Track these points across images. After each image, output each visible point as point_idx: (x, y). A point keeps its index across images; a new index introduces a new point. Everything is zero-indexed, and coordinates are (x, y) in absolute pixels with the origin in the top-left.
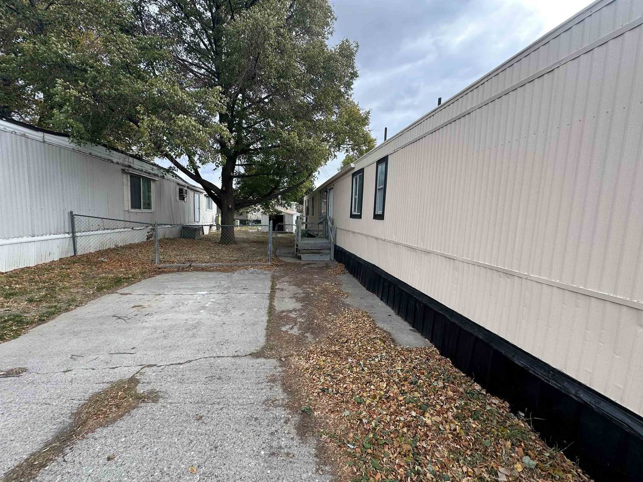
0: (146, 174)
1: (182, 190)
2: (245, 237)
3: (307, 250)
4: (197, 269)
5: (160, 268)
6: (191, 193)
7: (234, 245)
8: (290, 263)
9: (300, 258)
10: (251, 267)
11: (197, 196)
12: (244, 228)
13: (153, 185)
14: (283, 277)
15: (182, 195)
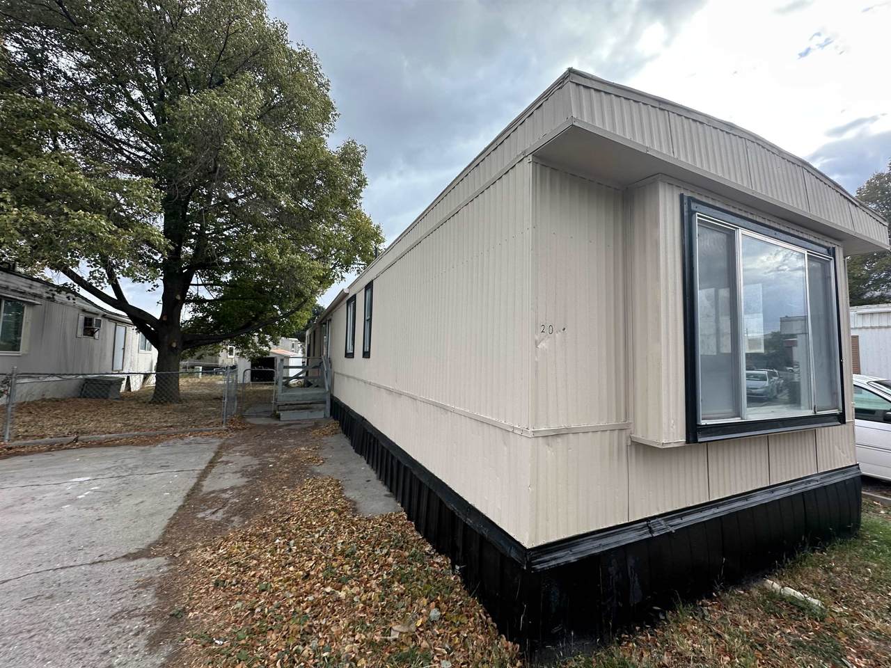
0: (15, 293)
1: (91, 320)
2: (207, 391)
3: (291, 404)
4: (87, 445)
5: (11, 448)
6: (110, 326)
7: (176, 405)
8: (259, 425)
9: (278, 417)
10: (190, 435)
11: (121, 329)
12: (208, 379)
13: (28, 313)
14: (239, 445)
15: (89, 328)
